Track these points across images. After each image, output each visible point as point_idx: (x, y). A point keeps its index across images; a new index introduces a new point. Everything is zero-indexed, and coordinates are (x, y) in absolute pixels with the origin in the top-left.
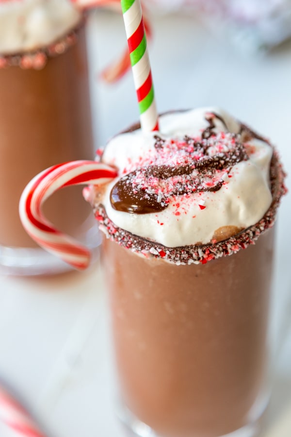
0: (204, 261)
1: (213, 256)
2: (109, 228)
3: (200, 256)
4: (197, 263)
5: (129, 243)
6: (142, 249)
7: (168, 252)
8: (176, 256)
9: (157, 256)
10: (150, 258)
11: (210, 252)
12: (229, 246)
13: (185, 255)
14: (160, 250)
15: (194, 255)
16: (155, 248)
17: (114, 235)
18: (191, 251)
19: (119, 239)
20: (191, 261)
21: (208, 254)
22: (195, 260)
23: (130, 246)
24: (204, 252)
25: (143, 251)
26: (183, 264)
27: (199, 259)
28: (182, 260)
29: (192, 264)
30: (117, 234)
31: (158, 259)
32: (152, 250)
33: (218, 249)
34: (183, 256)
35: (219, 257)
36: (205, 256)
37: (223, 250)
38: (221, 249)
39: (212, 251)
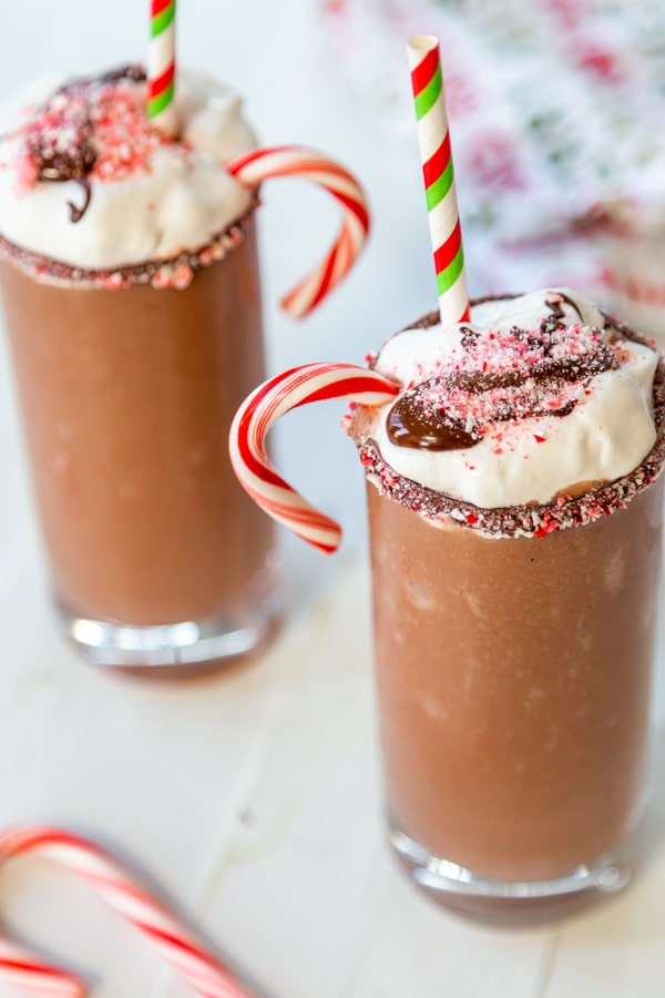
0: (541, 532)
1: (557, 525)
2: (384, 478)
3: (535, 524)
4: (529, 535)
5: (417, 501)
6: (438, 510)
7: (481, 517)
8: (495, 524)
9: (462, 523)
10: (451, 527)
11: (552, 518)
12: (583, 509)
13: (509, 523)
14: (467, 513)
15: (525, 523)
16: (461, 510)
17: (391, 489)
18: (520, 516)
19: (401, 495)
20: (519, 532)
21: (549, 521)
22: (527, 530)
23: (418, 508)
24: (542, 517)
25: (440, 514)
26: (507, 536)
27: (533, 529)
28: (505, 530)
29: (521, 536)
30: (397, 487)
31: (465, 528)
32: (455, 513)
33: (566, 514)
34: (507, 523)
35: (567, 528)
36: (543, 525)
37: (574, 516)
38: (570, 513)
39: (555, 516)
